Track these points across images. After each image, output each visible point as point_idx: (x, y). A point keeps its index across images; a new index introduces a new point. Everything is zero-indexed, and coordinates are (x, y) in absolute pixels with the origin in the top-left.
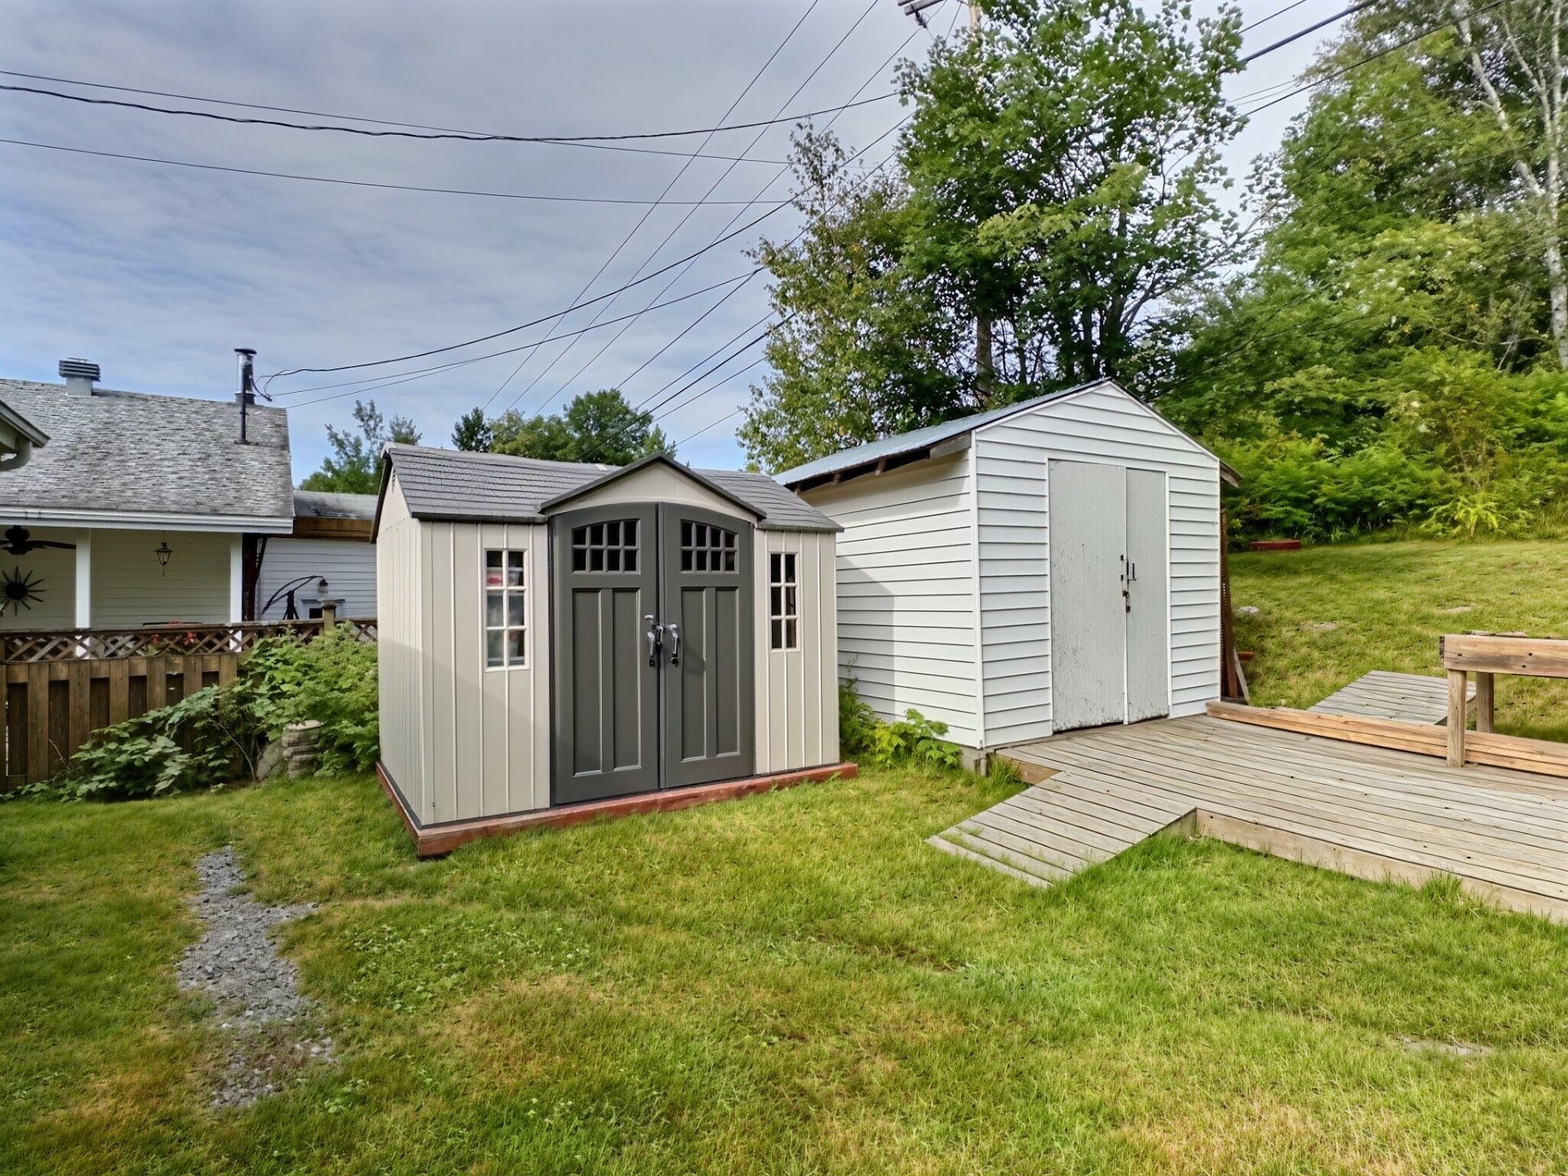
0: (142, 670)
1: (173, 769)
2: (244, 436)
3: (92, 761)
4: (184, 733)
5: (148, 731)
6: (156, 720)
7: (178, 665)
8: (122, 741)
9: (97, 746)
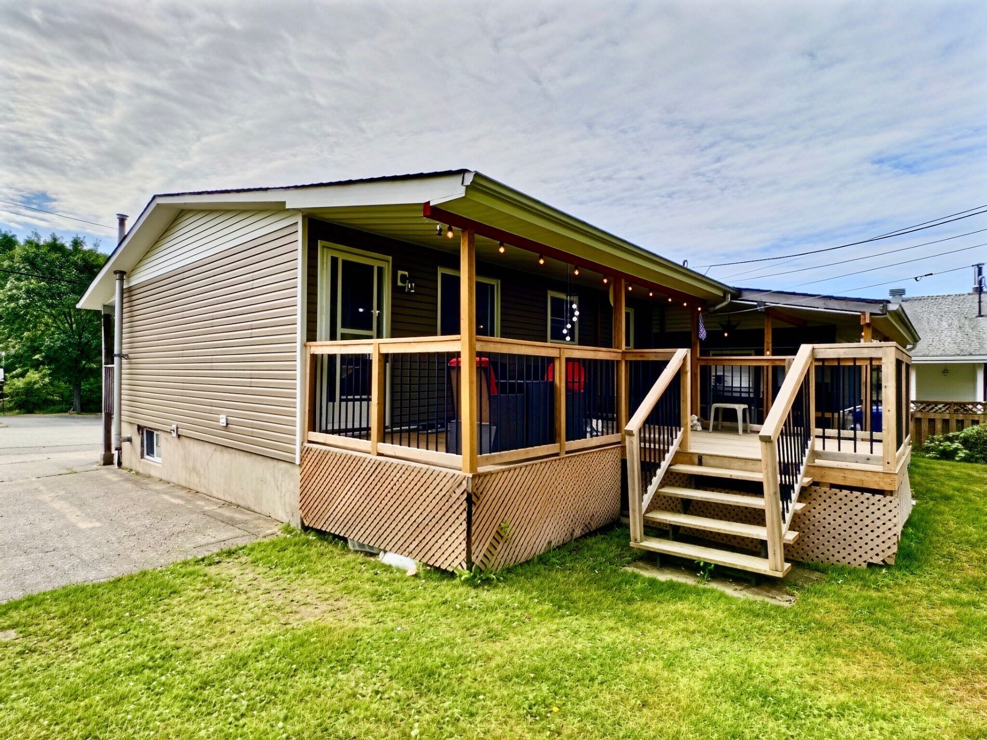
0: (947, 417)
1: (961, 454)
2: (980, 312)
3: (929, 447)
4: (965, 442)
5: (951, 440)
6: (954, 436)
7: (961, 417)
8: (941, 442)
9: (931, 442)
